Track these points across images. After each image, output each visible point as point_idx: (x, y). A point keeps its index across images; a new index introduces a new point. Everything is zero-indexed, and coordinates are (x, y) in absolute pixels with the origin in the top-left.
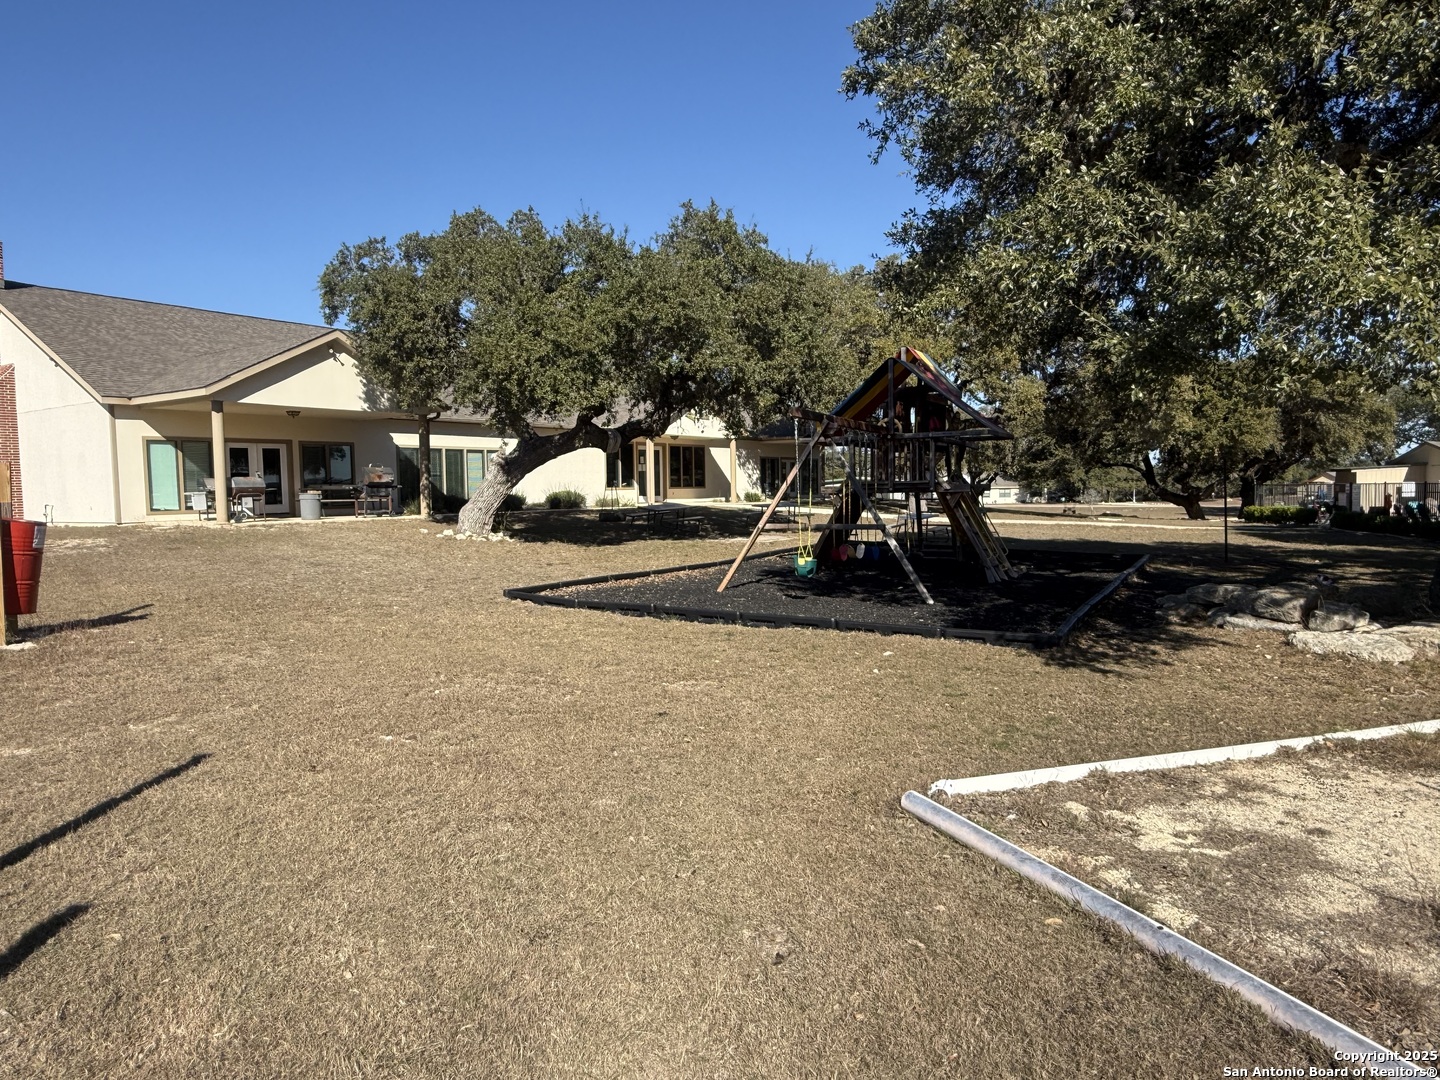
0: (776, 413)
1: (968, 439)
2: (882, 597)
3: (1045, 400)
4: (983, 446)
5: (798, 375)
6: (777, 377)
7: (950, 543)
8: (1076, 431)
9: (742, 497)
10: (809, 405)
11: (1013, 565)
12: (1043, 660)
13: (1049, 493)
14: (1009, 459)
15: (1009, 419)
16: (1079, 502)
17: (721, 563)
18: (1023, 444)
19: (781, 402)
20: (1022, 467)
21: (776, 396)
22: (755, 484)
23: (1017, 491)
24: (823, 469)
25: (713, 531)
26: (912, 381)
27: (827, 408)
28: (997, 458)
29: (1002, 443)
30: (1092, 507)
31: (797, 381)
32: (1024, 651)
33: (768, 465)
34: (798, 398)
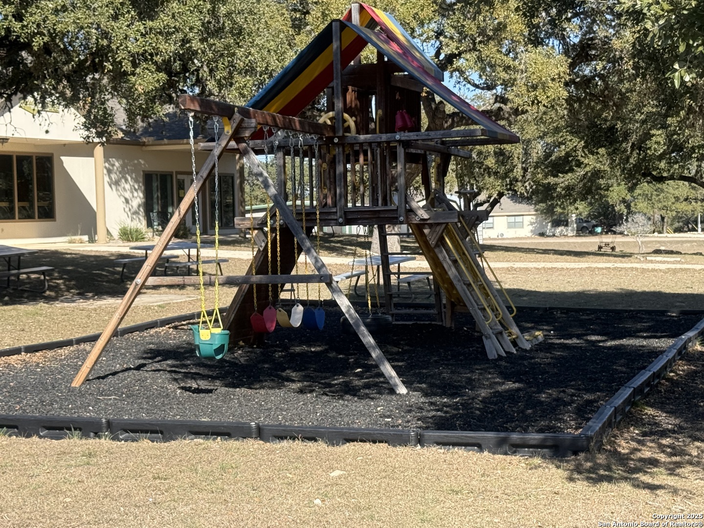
0: (163, 103)
1: (455, 144)
2: (330, 385)
3: (567, 84)
4: (480, 153)
5: (196, 45)
6: (163, 47)
7: (432, 300)
8: (612, 128)
9: (116, 233)
10: (215, 91)
11: (523, 330)
12: (566, 474)
13: (579, 221)
14: (518, 172)
15: (516, 112)
16: (621, 233)
17: (79, 341)
18: (538, 149)
19: (171, 84)
20: (537, 183)
21: (163, 76)
22: (136, 213)
23: (532, 219)
24: (242, 190)
25: (68, 289)
26: (369, 54)
27: (242, 95)
28: (502, 170)
29: (508, 147)
30: (640, 240)
31: (195, 53)
32: (537, 461)
33: (155, 184)
34: (199, 82)
